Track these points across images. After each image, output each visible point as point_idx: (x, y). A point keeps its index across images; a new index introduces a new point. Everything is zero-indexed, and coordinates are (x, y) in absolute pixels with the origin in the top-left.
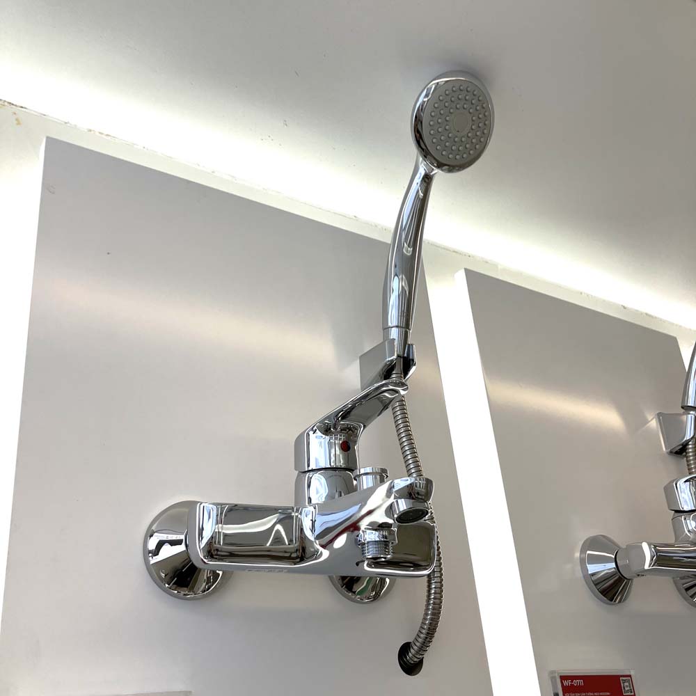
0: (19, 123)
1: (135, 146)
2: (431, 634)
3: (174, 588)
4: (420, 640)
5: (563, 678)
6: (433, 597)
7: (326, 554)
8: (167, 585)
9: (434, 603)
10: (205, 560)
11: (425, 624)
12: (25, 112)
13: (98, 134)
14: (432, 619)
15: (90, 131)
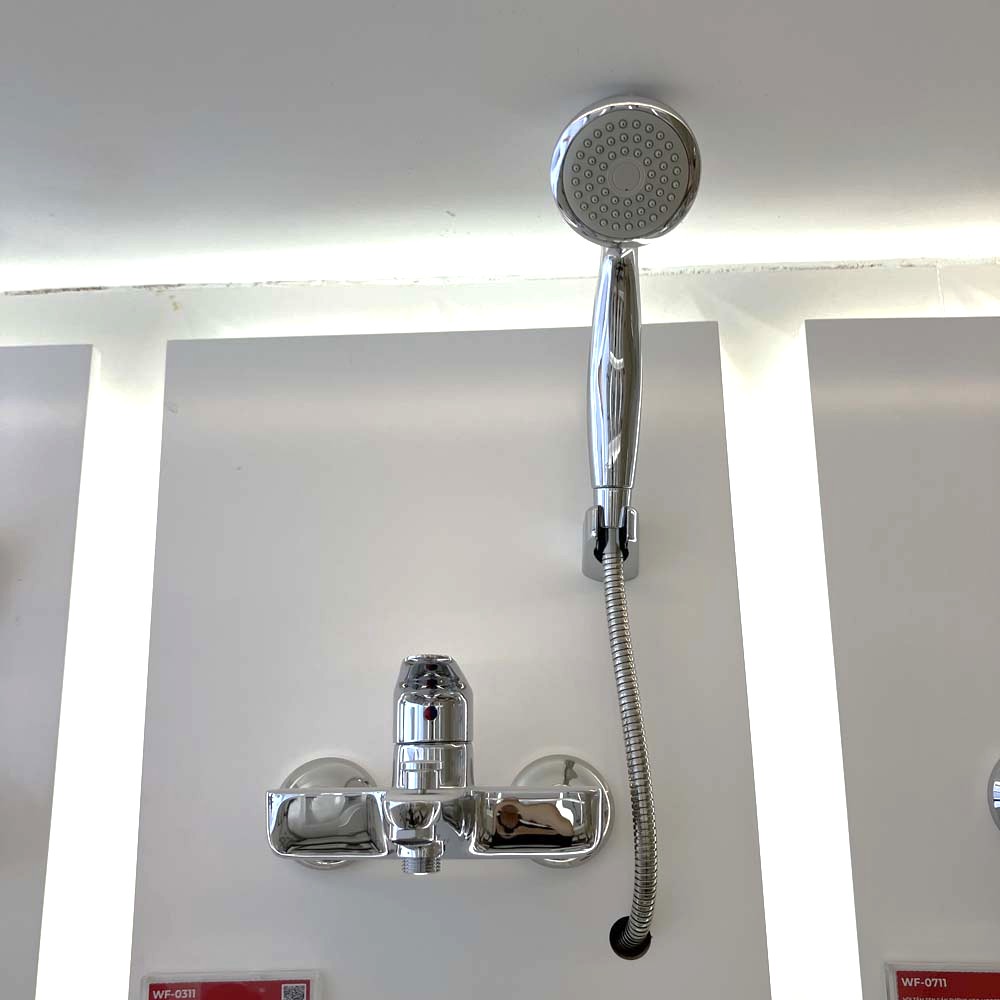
0: (176, 308)
1: (312, 284)
5: (901, 975)
12: (183, 290)
13: (265, 285)
15: (256, 284)
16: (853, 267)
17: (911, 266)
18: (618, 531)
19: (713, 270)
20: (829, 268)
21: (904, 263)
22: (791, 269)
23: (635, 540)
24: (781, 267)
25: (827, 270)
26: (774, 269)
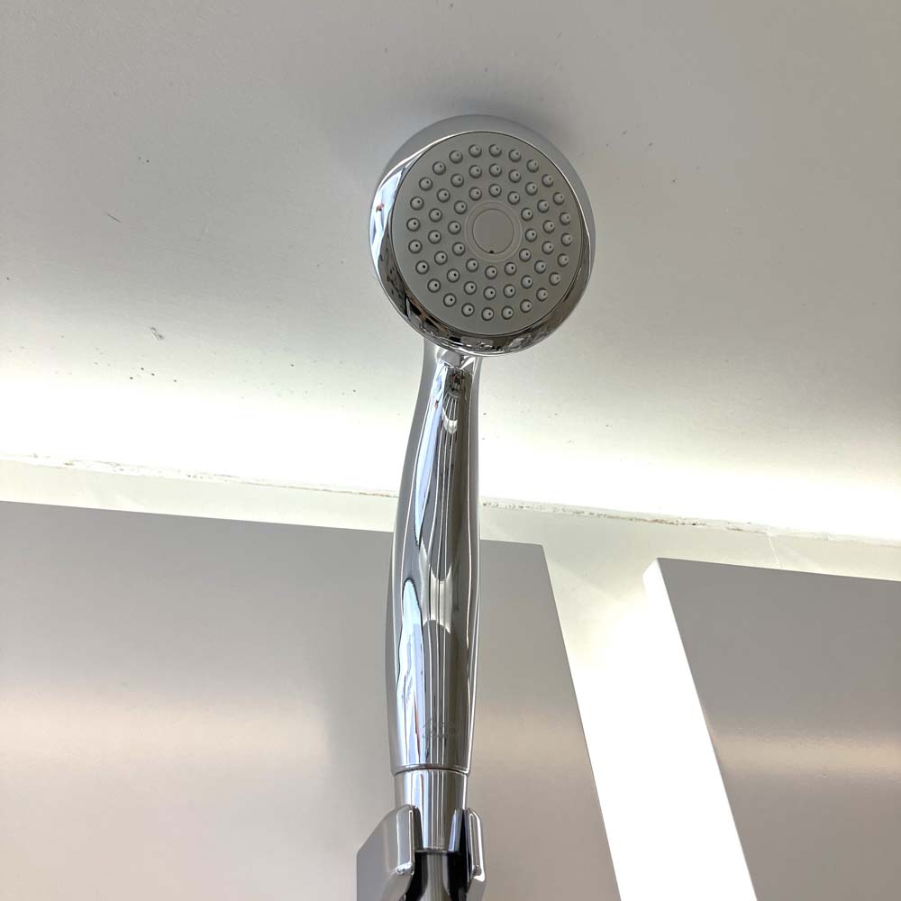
16: (672, 523)
17: (738, 530)
18: (445, 859)
19: (502, 505)
20: (645, 521)
21: (731, 526)
22: (599, 515)
23: (481, 878)
24: (586, 514)
25: (642, 522)
26: (578, 513)
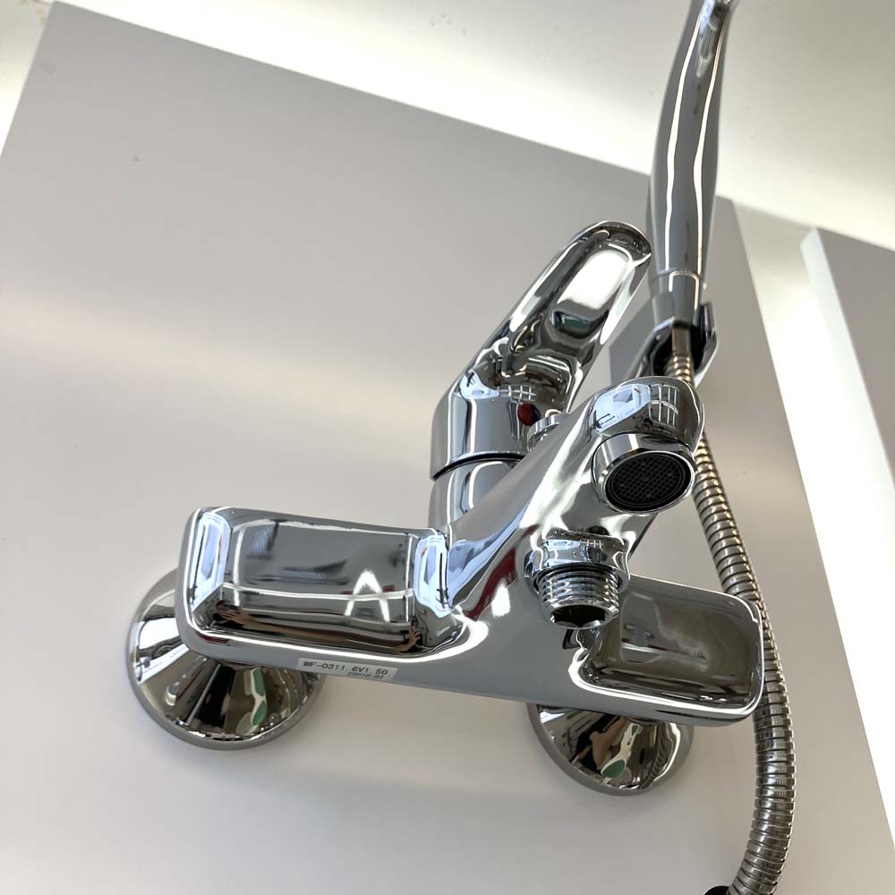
2: (773, 867)
3: (195, 727)
4: (747, 880)
6: (770, 793)
7: (479, 632)
8: (182, 723)
9: (774, 808)
10: (204, 633)
11: (754, 854)
14: (770, 843)
